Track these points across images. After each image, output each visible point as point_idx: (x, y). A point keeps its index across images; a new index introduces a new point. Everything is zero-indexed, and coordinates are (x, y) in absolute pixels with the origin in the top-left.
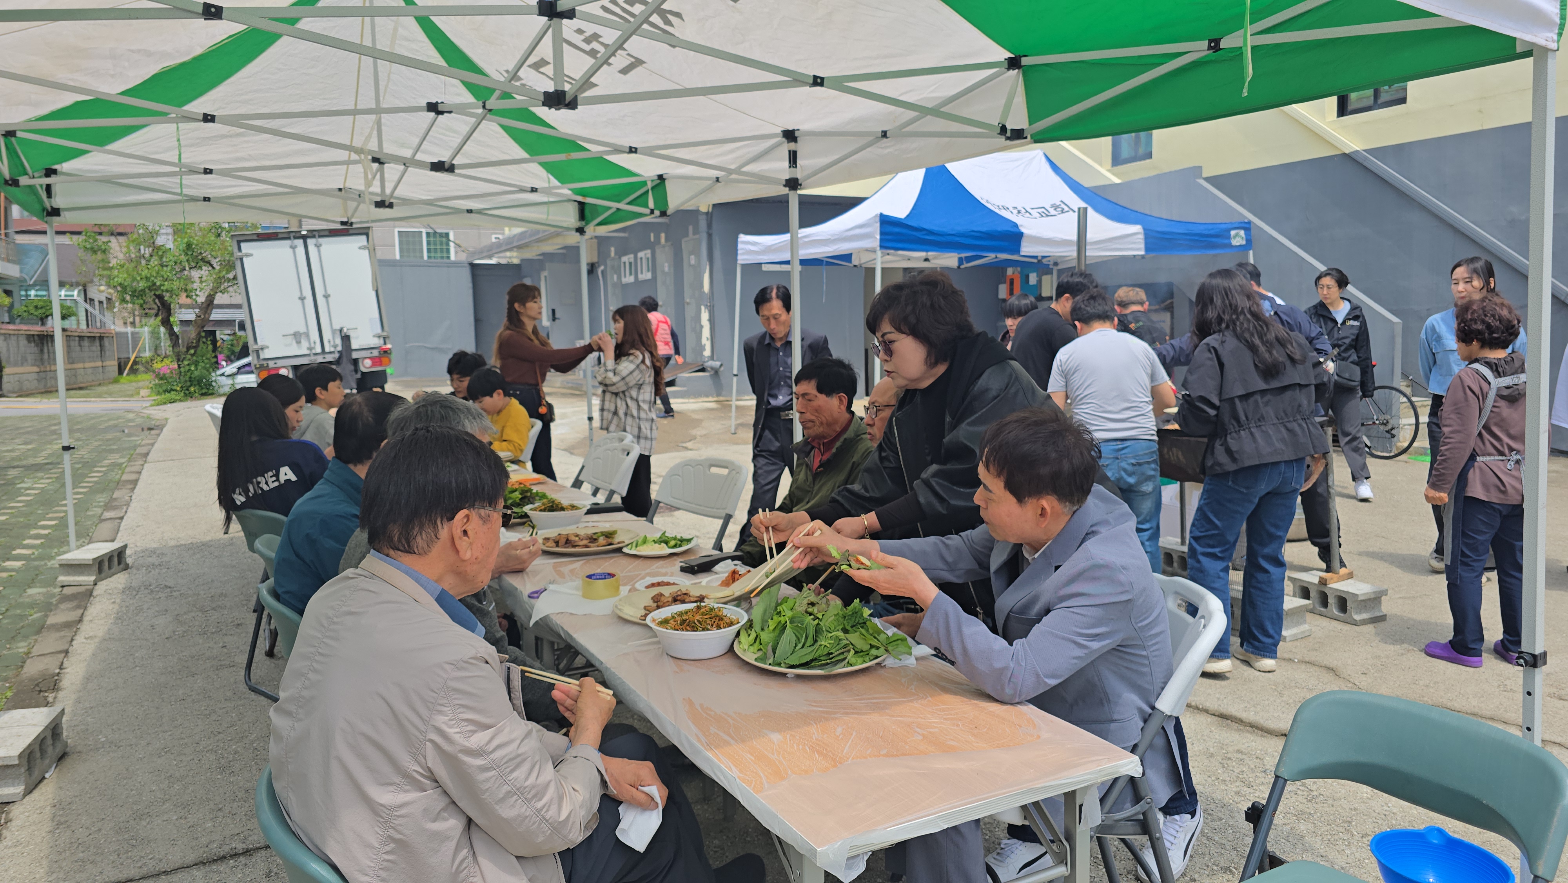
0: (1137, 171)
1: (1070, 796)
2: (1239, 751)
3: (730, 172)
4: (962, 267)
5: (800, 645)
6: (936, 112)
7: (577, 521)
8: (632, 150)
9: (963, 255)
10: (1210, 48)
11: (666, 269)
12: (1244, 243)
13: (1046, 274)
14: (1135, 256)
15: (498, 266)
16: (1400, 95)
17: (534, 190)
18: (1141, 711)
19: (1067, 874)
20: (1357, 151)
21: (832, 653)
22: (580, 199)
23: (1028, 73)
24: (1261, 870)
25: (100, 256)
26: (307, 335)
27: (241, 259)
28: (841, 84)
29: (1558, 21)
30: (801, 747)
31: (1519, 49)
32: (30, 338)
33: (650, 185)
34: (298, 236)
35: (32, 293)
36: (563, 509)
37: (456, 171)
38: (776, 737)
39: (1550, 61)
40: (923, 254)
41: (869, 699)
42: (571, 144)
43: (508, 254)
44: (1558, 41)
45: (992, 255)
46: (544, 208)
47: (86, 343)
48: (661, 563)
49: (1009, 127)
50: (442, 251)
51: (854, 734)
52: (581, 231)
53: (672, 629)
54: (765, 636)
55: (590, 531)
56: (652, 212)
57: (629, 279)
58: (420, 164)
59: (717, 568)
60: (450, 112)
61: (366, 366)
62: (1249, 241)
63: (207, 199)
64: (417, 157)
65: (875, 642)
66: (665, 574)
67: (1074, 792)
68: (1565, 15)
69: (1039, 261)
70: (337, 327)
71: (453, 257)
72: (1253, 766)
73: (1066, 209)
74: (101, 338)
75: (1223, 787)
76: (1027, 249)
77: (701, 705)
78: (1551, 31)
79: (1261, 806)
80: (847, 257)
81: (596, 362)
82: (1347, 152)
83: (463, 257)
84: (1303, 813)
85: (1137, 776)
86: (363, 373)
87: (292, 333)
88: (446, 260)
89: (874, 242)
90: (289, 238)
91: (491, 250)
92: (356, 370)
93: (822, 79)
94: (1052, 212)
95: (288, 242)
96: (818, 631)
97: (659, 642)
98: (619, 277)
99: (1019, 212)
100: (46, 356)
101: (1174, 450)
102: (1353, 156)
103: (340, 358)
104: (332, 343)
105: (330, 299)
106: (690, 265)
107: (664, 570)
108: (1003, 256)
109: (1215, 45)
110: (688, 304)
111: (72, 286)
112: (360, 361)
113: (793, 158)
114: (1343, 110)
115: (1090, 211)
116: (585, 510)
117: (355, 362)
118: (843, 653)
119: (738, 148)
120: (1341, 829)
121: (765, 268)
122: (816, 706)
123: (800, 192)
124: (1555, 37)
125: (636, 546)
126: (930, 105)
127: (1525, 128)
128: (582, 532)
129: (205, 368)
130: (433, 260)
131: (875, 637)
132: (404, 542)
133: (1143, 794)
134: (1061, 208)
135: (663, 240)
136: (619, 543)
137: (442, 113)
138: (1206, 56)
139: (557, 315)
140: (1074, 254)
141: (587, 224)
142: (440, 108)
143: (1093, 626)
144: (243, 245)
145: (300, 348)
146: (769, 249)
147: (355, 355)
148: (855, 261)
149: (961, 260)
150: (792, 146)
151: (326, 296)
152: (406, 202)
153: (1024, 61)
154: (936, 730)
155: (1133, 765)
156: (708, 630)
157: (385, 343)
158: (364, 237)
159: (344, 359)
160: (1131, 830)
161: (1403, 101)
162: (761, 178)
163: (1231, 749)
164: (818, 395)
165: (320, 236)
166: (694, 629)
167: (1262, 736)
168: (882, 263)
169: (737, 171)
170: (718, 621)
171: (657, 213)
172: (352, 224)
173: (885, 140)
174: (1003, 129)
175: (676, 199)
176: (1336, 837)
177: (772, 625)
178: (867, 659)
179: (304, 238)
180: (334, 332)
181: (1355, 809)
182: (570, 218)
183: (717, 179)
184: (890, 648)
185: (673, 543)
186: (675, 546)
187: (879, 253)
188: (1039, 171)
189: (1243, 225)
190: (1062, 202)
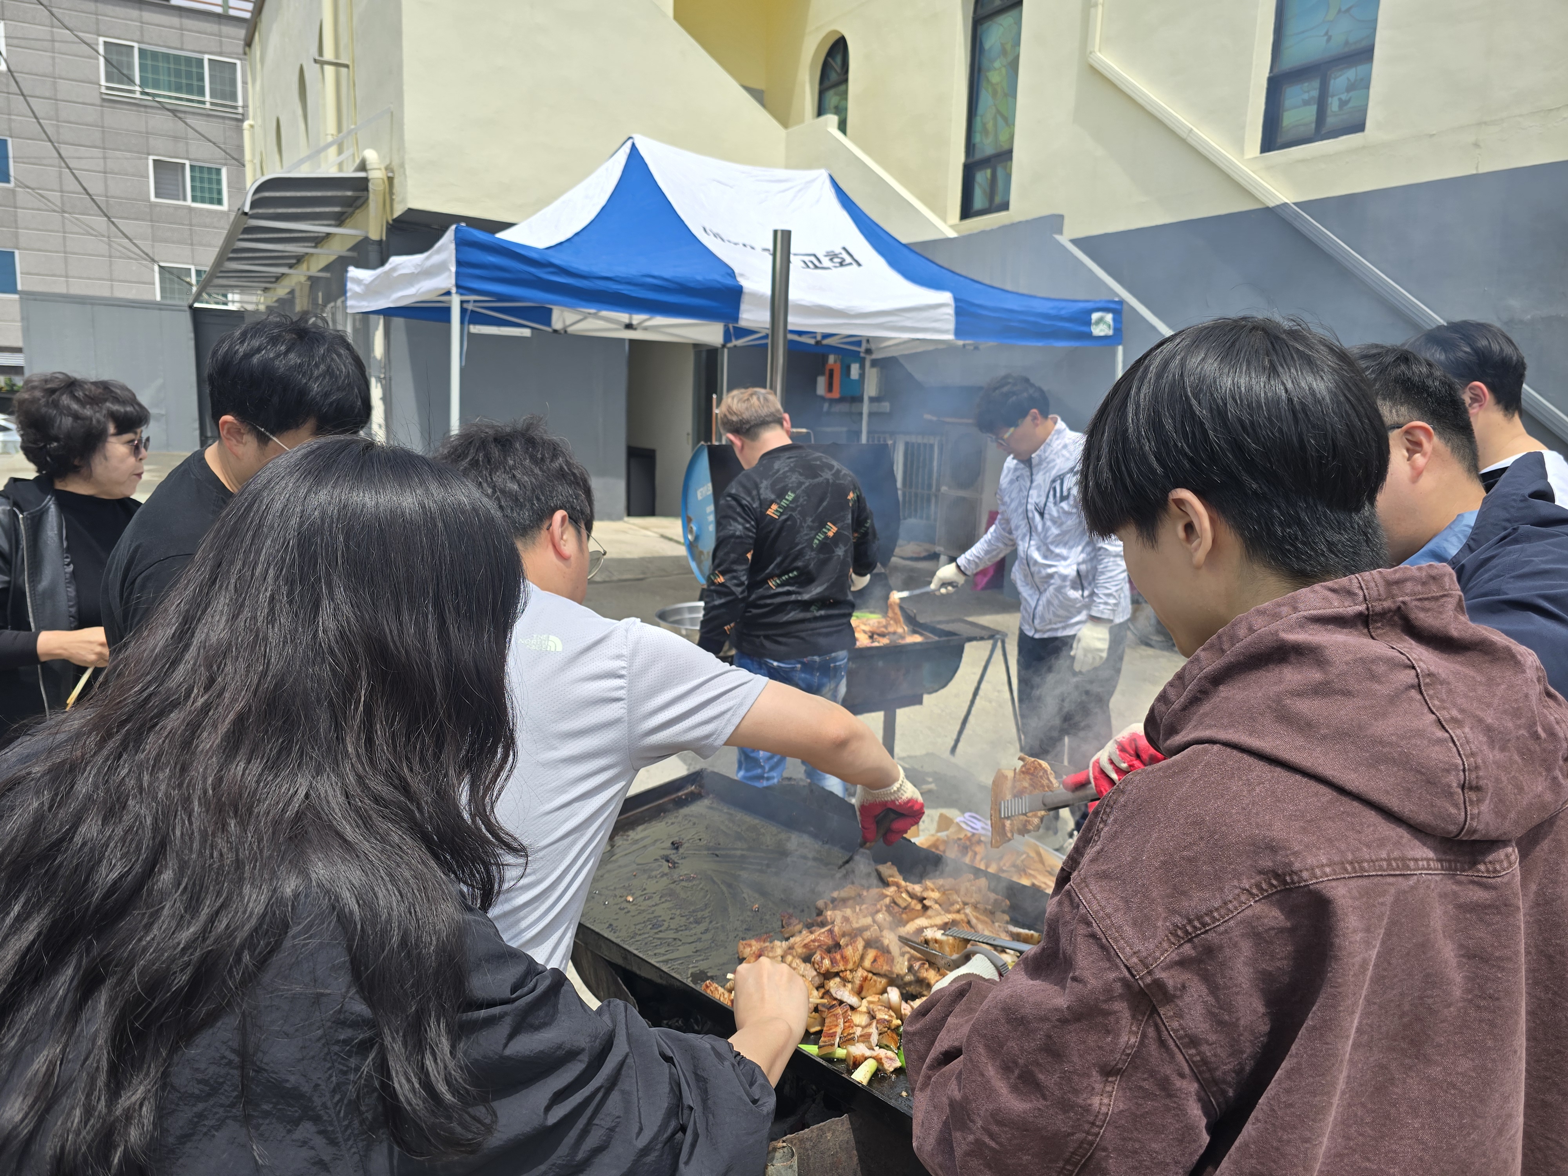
0: (982, 226)
12: (1110, 332)
14: (945, 341)
16: (1356, 119)
20: (1285, 204)
62: (1118, 330)
73: (848, 260)
82: (1271, 204)
89: (450, 279)
94: (826, 262)
102: (1280, 211)
114: (1270, 141)
134: (842, 258)
161: (1362, 127)
188: (818, 201)
189: (1112, 306)
190: (844, 249)
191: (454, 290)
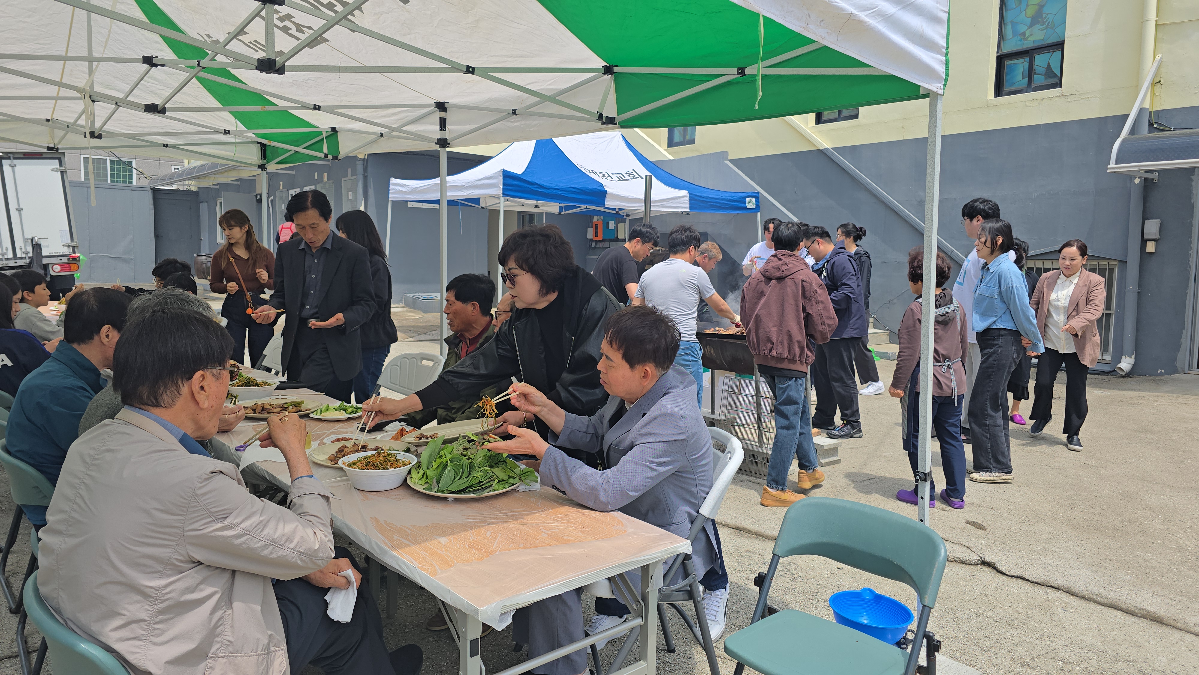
0: (684, 152)
1: (645, 569)
2: (748, 551)
3: (392, 129)
4: (562, 213)
5: (458, 477)
6: (553, 99)
7: (270, 395)
8: (316, 108)
9: (563, 205)
10: (738, 73)
12: (755, 207)
13: (621, 222)
14: (682, 212)
15: (177, 191)
16: (854, 113)
17: (227, 132)
18: (689, 514)
19: (642, 623)
20: (827, 149)
21: (482, 482)
22: (265, 142)
23: (618, 77)
24: (763, 616)
28: (487, 73)
29: (944, 76)
30: (462, 546)
31: (922, 92)
33: (324, 135)
36: (257, 385)
37: (167, 114)
38: (443, 540)
39: (939, 101)
40: (534, 202)
41: (509, 512)
42: (258, 97)
43: (187, 182)
44: (944, 89)
45: (585, 207)
46: (232, 147)
48: (341, 425)
49: (605, 115)
50: (124, 176)
51: (500, 535)
52: (262, 167)
53: (359, 468)
54: (430, 473)
55: (281, 402)
56: (326, 156)
58: (134, 106)
59: (387, 428)
60: (163, 65)
61: (56, 270)
62: (758, 206)
64: (129, 98)
65: (512, 474)
66: (347, 433)
67: (648, 566)
68: (948, 73)
69: (617, 212)
70: (29, 236)
71: (135, 183)
72: (757, 560)
73: (637, 176)
75: (738, 575)
76: (609, 203)
77: (385, 522)
78: (940, 83)
79: (764, 575)
80: (476, 201)
82: (821, 149)
83: (145, 183)
84: (788, 588)
85: (689, 553)
86: (52, 276)
88: (128, 185)
89: (499, 191)
91: (172, 179)
92: (46, 274)
93: (473, 69)
94: (627, 177)
96: (471, 467)
97: (348, 480)
99: (604, 176)
101: (708, 347)
102: (825, 151)
103: (30, 263)
104: (23, 250)
105: (23, 212)
106: (348, 200)
107: (344, 430)
108: (592, 207)
109: (741, 72)
112: (50, 266)
113: (443, 124)
114: (819, 120)
115: (653, 178)
116: (275, 386)
117: (46, 267)
118: (490, 482)
119: (399, 112)
120: (811, 597)
121: (410, 205)
122: (472, 519)
123: (448, 149)
124: (942, 87)
125: (321, 413)
126: (548, 94)
127: (923, 142)
128: (275, 403)
130: (116, 184)
131: (512, 470)
132: (152, 399)
133: (690, 572)
134: (633, 175)
135: (325, 179)
136: (306, 410)
137: (156, 65)
138: (735, 79)
140: (643, 209)
141: (268, 162)
142: (155, 61)
143: (661, 457)
146: (414, 191)
147: (45, 261)
148: (482, 204)
149: (561, 208)
150: (443, 115)
151: (19, 210)
152: (112, 135)
153: (616, 69)
154: (557, 530)
155: (686, 546)
156: (388, 469)
157: (74, 252)
158: (57, 161)
159: (35, 264)
160: (681, 597)
161: (856, 117)
162: (418, 137)
163: (743, 550)
164: (456, 301)
165: (15, 158)
166: (377, 468)
167: (763, 541)
168: (504, 206)
169: (399, 129)
170: (395, 463)
171: (330, 157)
172: (57, 149)
173: (514, 116)
174: (601, 116)
175: (346, 148)
176: (809, 603)
177: (435, 465)
178: (506, 486)
181: (820, 585)
182: (254, 156)
183: (382, 135)
184: (523, 478)
185: (350, 410)
186: (352, 412)
187: (502, 199)
188: (618, 147)
189: (755, 194)
190: (633, 170)
191: (500, 196)
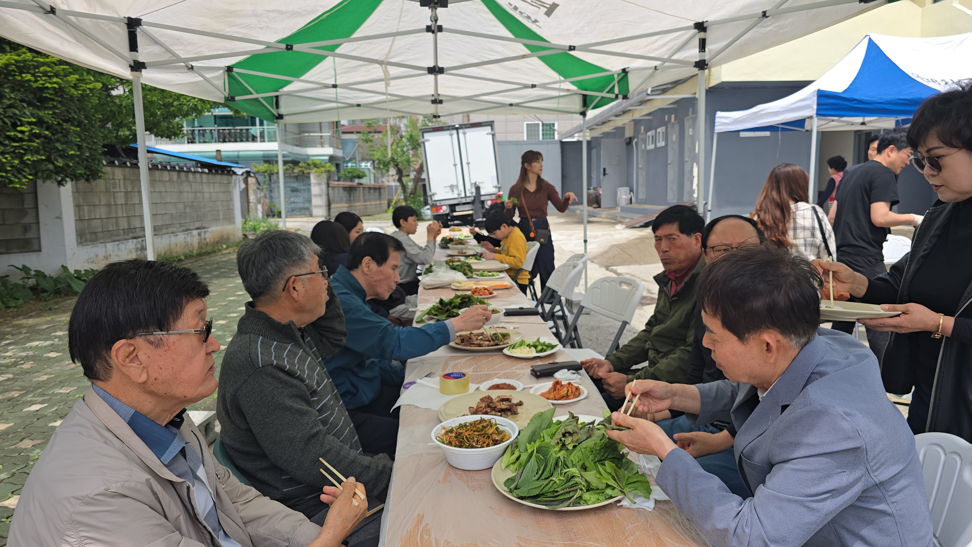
11: (674, 139)
17: (533, 86)
22: (583, 92)
25: (370, 144)
26: (457, 186)
27: (424, 143)
32: (345, 189)
33: (616, 77)
34: (453, 128)
35: (350, 165)
46: (556, 100)
47: (372, 191)
50: (550, 134)
52: (583, 114)
56: (617, 96)
57: (651, 147)
63: (359, 105)
70: (473, 182)
71: (556, 138)
74: (380, 189)
81: (629, 201)
83: (559, 138)
87: (449, 185)
88: (552, 140)
89: (813, 110)
90: (449, 130)
91: (571, 133)
92: (483, 207)
95: (448, 132)
98: (646, 146)
100: (352, 198)
105: (470, 165)
110: (686, 162)
111: (368, 160)
113: (703, 44)
117: (483, 202)
121: (742, 135)
129: (418, 205)
135: (673, 120)
139: (607, 172)
141: (587, 109)
144: (425, 135)
145: (453, 194)
146: (738, 121)
147: (483, 198)
149: (896, 122)
150: (702, 35)
151: (468, 164)
157: (499, 191)
158: (489, 128)
159: (476, 201)
164: (681, 235)
165: (466, 128)
168: (816, 126)
169: (669, 59)
171: (620, 97)
173: (766, 19)
175: (633, 86)
178: (602, 498)
179: (457, 129)
180: (471, 184)
182: (576, 105)
183: (656, 68)
187: (816, 119)
191: (815, 116)
